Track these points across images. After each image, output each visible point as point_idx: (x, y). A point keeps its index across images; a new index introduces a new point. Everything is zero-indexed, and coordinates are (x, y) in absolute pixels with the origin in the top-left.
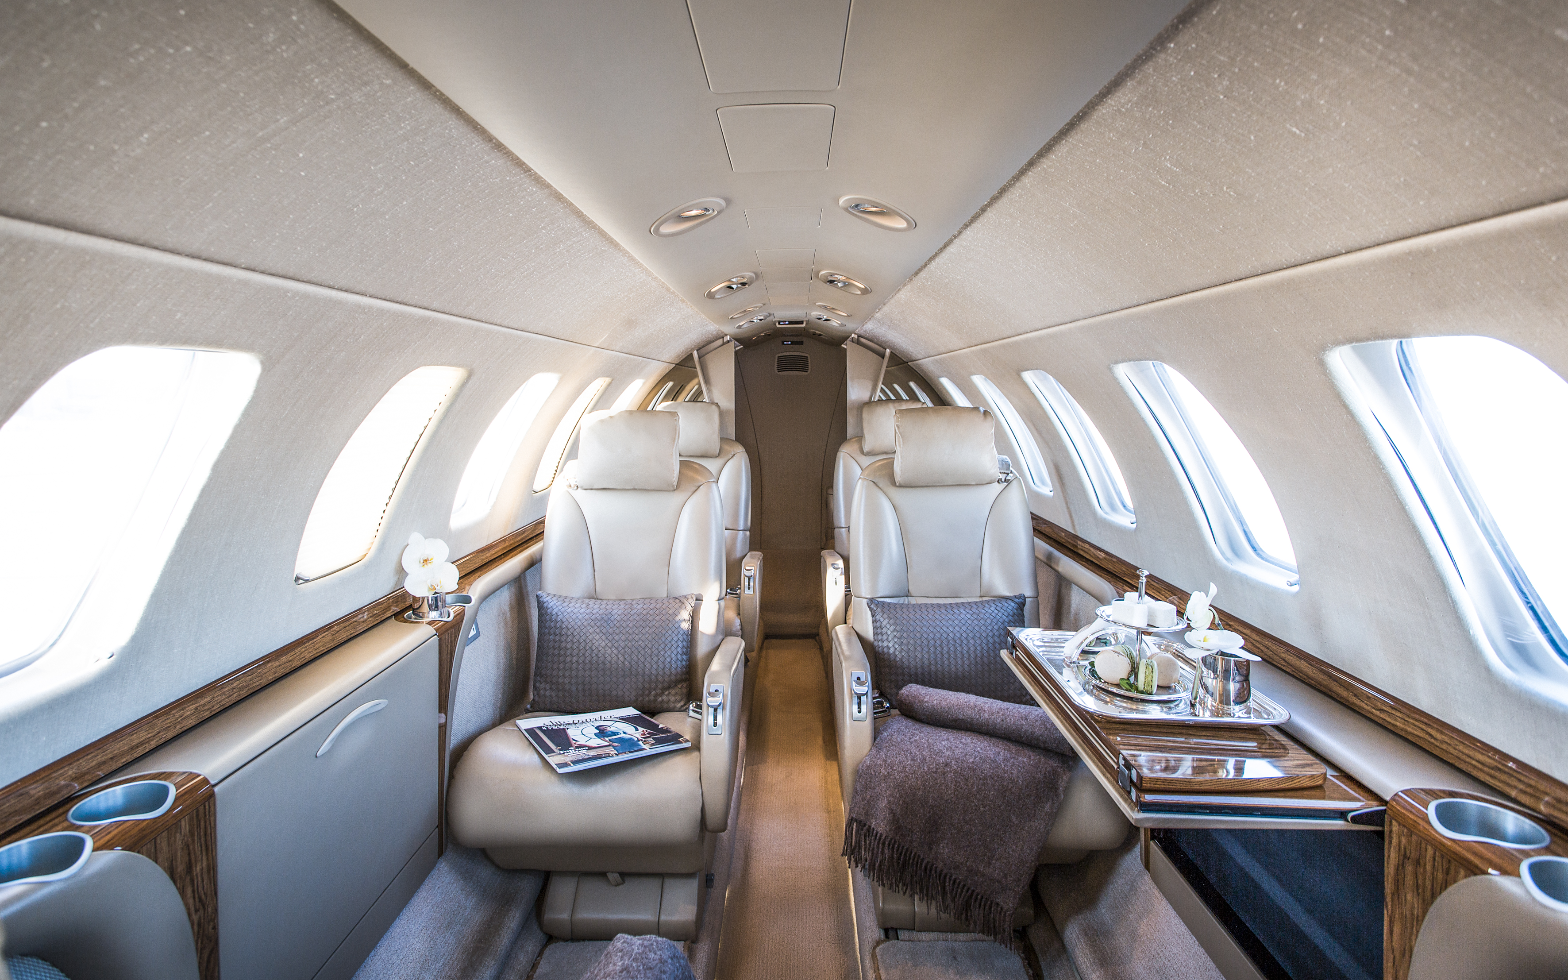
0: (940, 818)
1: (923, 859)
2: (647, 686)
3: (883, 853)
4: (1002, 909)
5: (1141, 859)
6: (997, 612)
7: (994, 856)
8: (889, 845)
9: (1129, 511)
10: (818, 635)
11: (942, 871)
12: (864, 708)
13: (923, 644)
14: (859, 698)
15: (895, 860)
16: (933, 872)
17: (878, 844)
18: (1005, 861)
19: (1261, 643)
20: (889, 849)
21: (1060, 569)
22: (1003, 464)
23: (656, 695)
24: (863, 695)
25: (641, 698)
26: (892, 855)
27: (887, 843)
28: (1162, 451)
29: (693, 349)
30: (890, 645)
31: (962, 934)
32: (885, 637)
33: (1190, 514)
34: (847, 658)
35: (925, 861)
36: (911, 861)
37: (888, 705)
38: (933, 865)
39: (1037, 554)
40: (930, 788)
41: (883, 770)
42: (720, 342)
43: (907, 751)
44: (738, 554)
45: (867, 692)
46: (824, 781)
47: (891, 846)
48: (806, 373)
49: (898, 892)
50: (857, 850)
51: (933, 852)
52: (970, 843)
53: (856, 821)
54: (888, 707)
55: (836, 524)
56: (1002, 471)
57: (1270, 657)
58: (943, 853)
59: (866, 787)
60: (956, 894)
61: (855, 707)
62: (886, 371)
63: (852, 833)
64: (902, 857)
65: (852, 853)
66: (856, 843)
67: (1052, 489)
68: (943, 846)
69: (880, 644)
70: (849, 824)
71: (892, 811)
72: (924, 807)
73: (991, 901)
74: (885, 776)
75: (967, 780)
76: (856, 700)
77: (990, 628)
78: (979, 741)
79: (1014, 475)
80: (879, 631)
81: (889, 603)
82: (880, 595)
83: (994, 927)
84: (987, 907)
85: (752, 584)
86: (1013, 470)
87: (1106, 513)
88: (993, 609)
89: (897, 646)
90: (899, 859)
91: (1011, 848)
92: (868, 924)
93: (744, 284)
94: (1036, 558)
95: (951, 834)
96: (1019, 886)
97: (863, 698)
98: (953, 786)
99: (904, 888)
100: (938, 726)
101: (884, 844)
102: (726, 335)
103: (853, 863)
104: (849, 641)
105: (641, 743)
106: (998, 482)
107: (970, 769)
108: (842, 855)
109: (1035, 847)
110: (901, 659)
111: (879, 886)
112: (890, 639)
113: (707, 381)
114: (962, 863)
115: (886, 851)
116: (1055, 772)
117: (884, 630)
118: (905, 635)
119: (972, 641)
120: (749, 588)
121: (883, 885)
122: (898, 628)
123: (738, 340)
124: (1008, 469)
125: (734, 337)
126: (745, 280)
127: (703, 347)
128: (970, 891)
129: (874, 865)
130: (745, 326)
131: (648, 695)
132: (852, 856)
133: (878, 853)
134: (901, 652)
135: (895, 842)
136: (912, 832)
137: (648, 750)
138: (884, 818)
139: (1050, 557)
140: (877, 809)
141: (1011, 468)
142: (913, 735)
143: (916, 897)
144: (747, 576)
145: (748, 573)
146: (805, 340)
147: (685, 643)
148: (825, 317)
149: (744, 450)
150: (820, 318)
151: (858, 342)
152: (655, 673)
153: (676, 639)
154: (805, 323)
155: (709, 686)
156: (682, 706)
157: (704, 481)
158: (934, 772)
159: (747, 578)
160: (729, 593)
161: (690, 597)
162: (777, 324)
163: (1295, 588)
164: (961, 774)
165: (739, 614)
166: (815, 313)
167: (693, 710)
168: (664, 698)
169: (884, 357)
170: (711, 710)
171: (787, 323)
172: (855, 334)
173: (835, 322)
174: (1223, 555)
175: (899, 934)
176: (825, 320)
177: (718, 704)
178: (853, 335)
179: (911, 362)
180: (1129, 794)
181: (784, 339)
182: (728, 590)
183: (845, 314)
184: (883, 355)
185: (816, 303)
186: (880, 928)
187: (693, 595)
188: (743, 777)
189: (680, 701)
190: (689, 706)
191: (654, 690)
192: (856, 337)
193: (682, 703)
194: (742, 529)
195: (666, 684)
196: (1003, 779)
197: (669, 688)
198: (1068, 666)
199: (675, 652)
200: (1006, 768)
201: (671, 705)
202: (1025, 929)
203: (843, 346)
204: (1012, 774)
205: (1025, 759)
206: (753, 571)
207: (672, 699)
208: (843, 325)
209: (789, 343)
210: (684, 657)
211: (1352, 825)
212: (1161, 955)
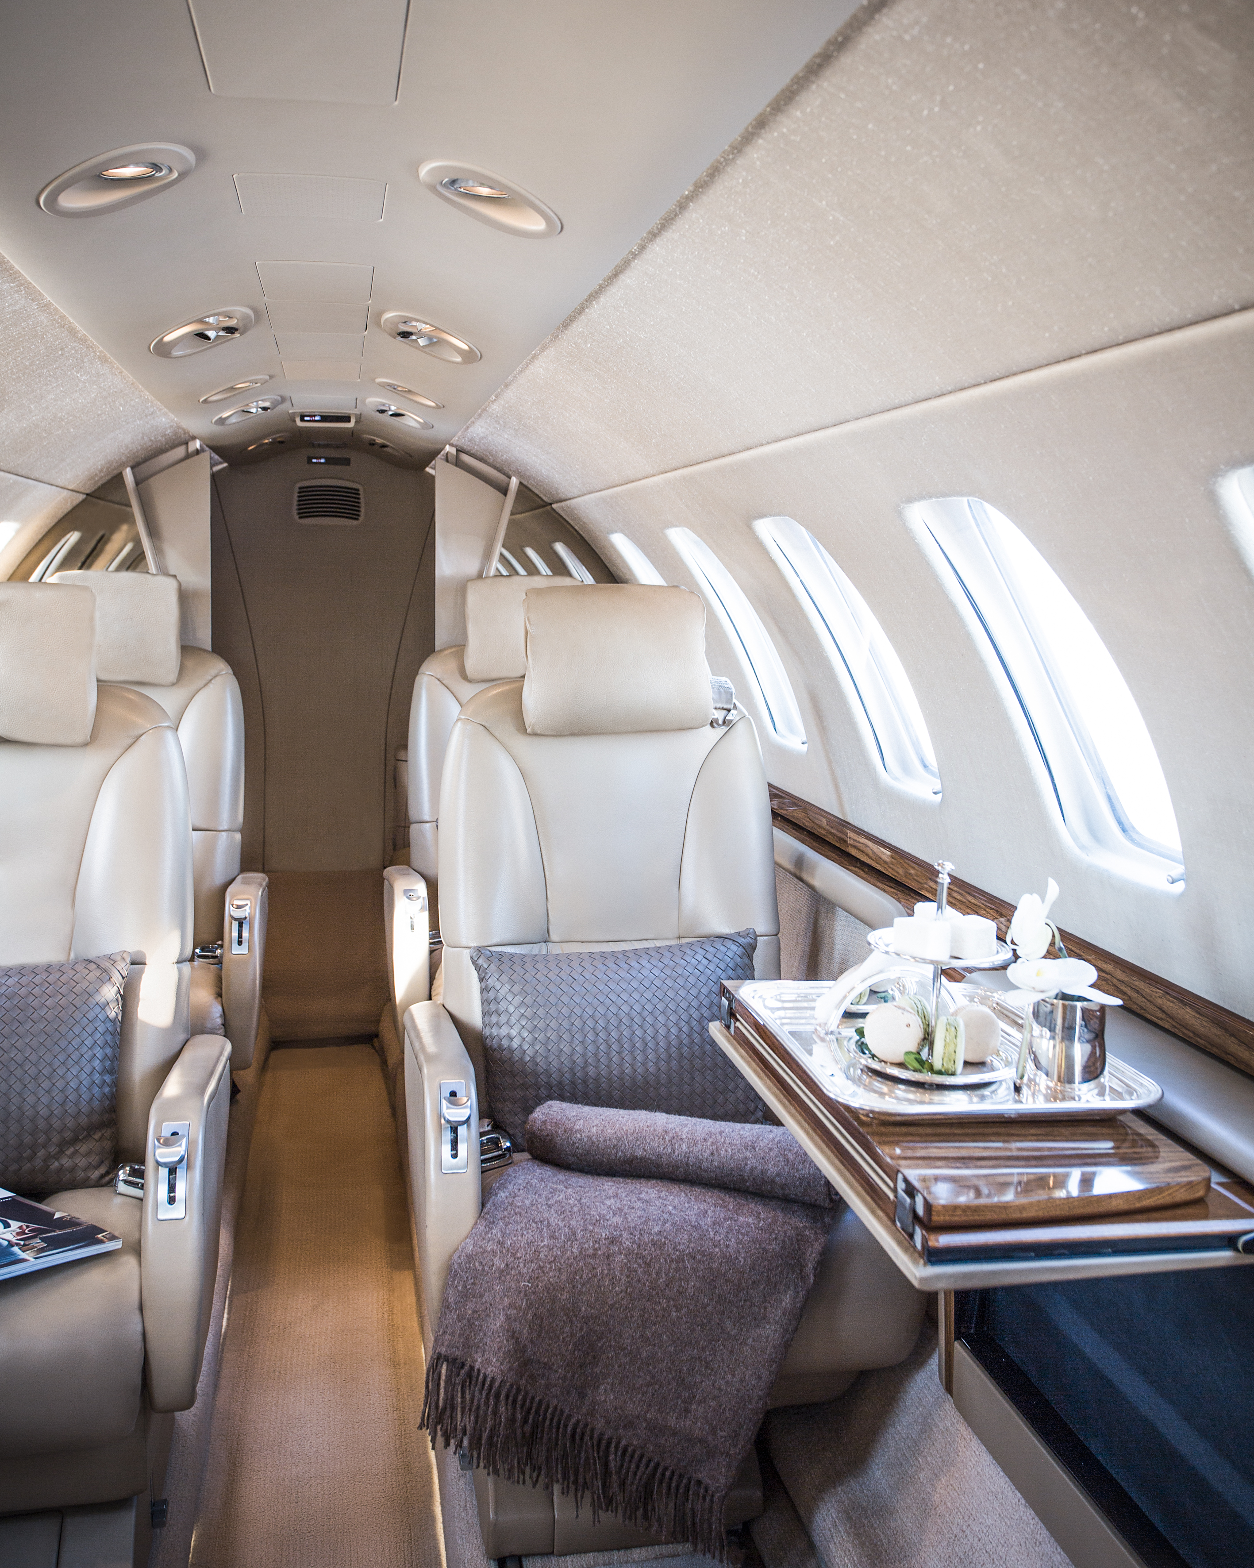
0: (599, 1339)
1: (569, 1417)
2: (27, 1139)
3: (495, 1413)
4: (706, 1490)
5: (941, 1379)
6: (705, 962)
7: (694, 1397)
8: (507, 1397)
9: (932, 773)
10: (377, 1036)
11: (602, 1434)
12: (462, 1148)
13: (574, 1028)
14: (454, 1130)
15: (518, 1424)
16: (587, 1438)
17: (488, 1395)
18: (713, 1404)
20: (507, 1404)
21: (817, 883)
22: (720, 693)
23: (48, 1158)
24: (462, 1123)
25: (15, 1167)
26: (514, 1414)
27: (503, 1394)
29: (123, 465)
30: (514, 1033)
31: (638, 1550)
32: (503, 1019)
33: (1022, 769)
34: (430, 1058)
35: (573, 1420)
36: (548, 1422)
37: (508, 1144)
38: (586, 1425)
39: (778, 859)
40: (583, 1285)
41: (497, 1261)
42: (180, 452)
43: (541, 1222)
45: (469, 1118)
46: (386, 1308)
47: (511, 1398)
48: (355, 522)
49: (524, 1483)
50: (448, 1413)
51: (587, 1401)
52: (653, 1377)
53: (447, 1361)
54: (508, 1149)
55: (413, 814)
56: (719, 705)
57: (1141, 1007)
58: (605, 1401)
59: (465, 1296)
60: (628, 1472)
61: (447, 1149)
62: (511, 521)
63: (439, 1385)
64: (531, 1417)
65: (439, 1420)
66: (445, 1401)
67: (805, 739)
68: (605, 1390)
69: (495, 1031)
70: (434, 1368)
71: (513, 1336)
72: (571, 1321)
73: (688, 1479)
74: (502, 1271)
75: (649, 1265)
76: (448, 1136)
77: (694, 992)
78: (673, 1196)
79: (740, 712)
80: (493, 1007)
81: (513, 955)
82: (495, 941)
83: (694, 1524)
84: (681, 1491)
85: (245, 934)
86: (738, 704)
87: (896, 779)
88: (699, 957)
89: (525, 1034)
90: (525, 1421)
91: (723, 1378)
92: (468, 1555)
93: (230, 330)
94: (777, 865)
95: (620, 1366)
96: (736, 1446)
97: (462, 1131)
98: (624, 1278)
99: (535, 1475)
100: (599, 1175)
101: (497, 1396)
102: (194, 438)
103: (440, 1440)
104: (436, 1030)
105: (16, 1249)
106: (712, 724)
107: (654, 1244)
109: (765, 1373)
110: (533, 1058)
111: (489, 1474)
112: (513, 1020)
113: (153, 531)
114: (638, 1417)
115: (502, 1409)
116: (800, 1239)
117: (503, 1006)
118: (541, 1013)
119: (661, 1018)
120: (240, 943)
121: (496, 1472)
122: (528, 1001)
123: (219, 449)
124: (729, 701)
125: (211, 444)
126: (233, 323)
127: (145, 460)
128: (652, 1464)
129: (480, 1438)
130: (233, 420)
131: (31, 1159)
132: (439, 1427)
133: (486, 1414)
134: (532, 1045)
135: (518, 1390)
136: (550, 1369)
137: (31, 1262)
138: (500, 1348)
139: (800, 862)
140: (485, 1335)
141: (734, 700)
142: (554, 1191)
143: (557, 1488)
144: (236, 919)
145: (238, 914)
146: (353, 456)
147: (108, 1051)
148: (393, 408)
149: (231, 671)
150: (382, 412)
151: (458, 463)
152: (44, 1112)
153: (89, 1042)
154: (353, 420)
155: (159, 1125)
156: (102, 1176)
157: (149, 726)
158: (589, 1256)
159: (235, 925)
160: (200, 956)
161: (118, 958)
162: (298, 420)
163: (1180, 887)
164: (637, 1254)
165: (219, 995)
166: (374, 400)
167: (126, 1182)
168: (66, 1162)
169: (505, 494)
170: (164, 1172)
171: (317, 418)
172: (451, 445)
173: (413, 421)
174: (1075, 838)
175: (524, 1563)
176: (392, 415)
177: (177, 1159)
178: (448, 448)
179: (557, 502)
180: (911, 1236)
181: (311, 452)
182: (197, 951)
183: (433, 404)
184: (504, 490)
185: (373, 380)
186: (489, 1558)
187: (125, 955)
188: (226, 1316)
189: (97, 1167)
190: (117, 1175)
191: (44, 1146)
192: (453, 451)
193: (103, 1170)
194: (226, 828)
195: (68, 1135)
196: (711, 1256)
197: (75, 1140)
198: (823, 1040)
199: (88, 1069)
200: (717, 1238)
201: (81, 1175)
202: (747, 1525)
203: (428, 470)
204: (728, 1246)
205: (750, 1220)
206: (247, 908)
207: (82, 1162)
208: (426, 426)
209: (323, 461)
210: (108, 1078)
211: (1243, 1255)
212: (967, 1532)
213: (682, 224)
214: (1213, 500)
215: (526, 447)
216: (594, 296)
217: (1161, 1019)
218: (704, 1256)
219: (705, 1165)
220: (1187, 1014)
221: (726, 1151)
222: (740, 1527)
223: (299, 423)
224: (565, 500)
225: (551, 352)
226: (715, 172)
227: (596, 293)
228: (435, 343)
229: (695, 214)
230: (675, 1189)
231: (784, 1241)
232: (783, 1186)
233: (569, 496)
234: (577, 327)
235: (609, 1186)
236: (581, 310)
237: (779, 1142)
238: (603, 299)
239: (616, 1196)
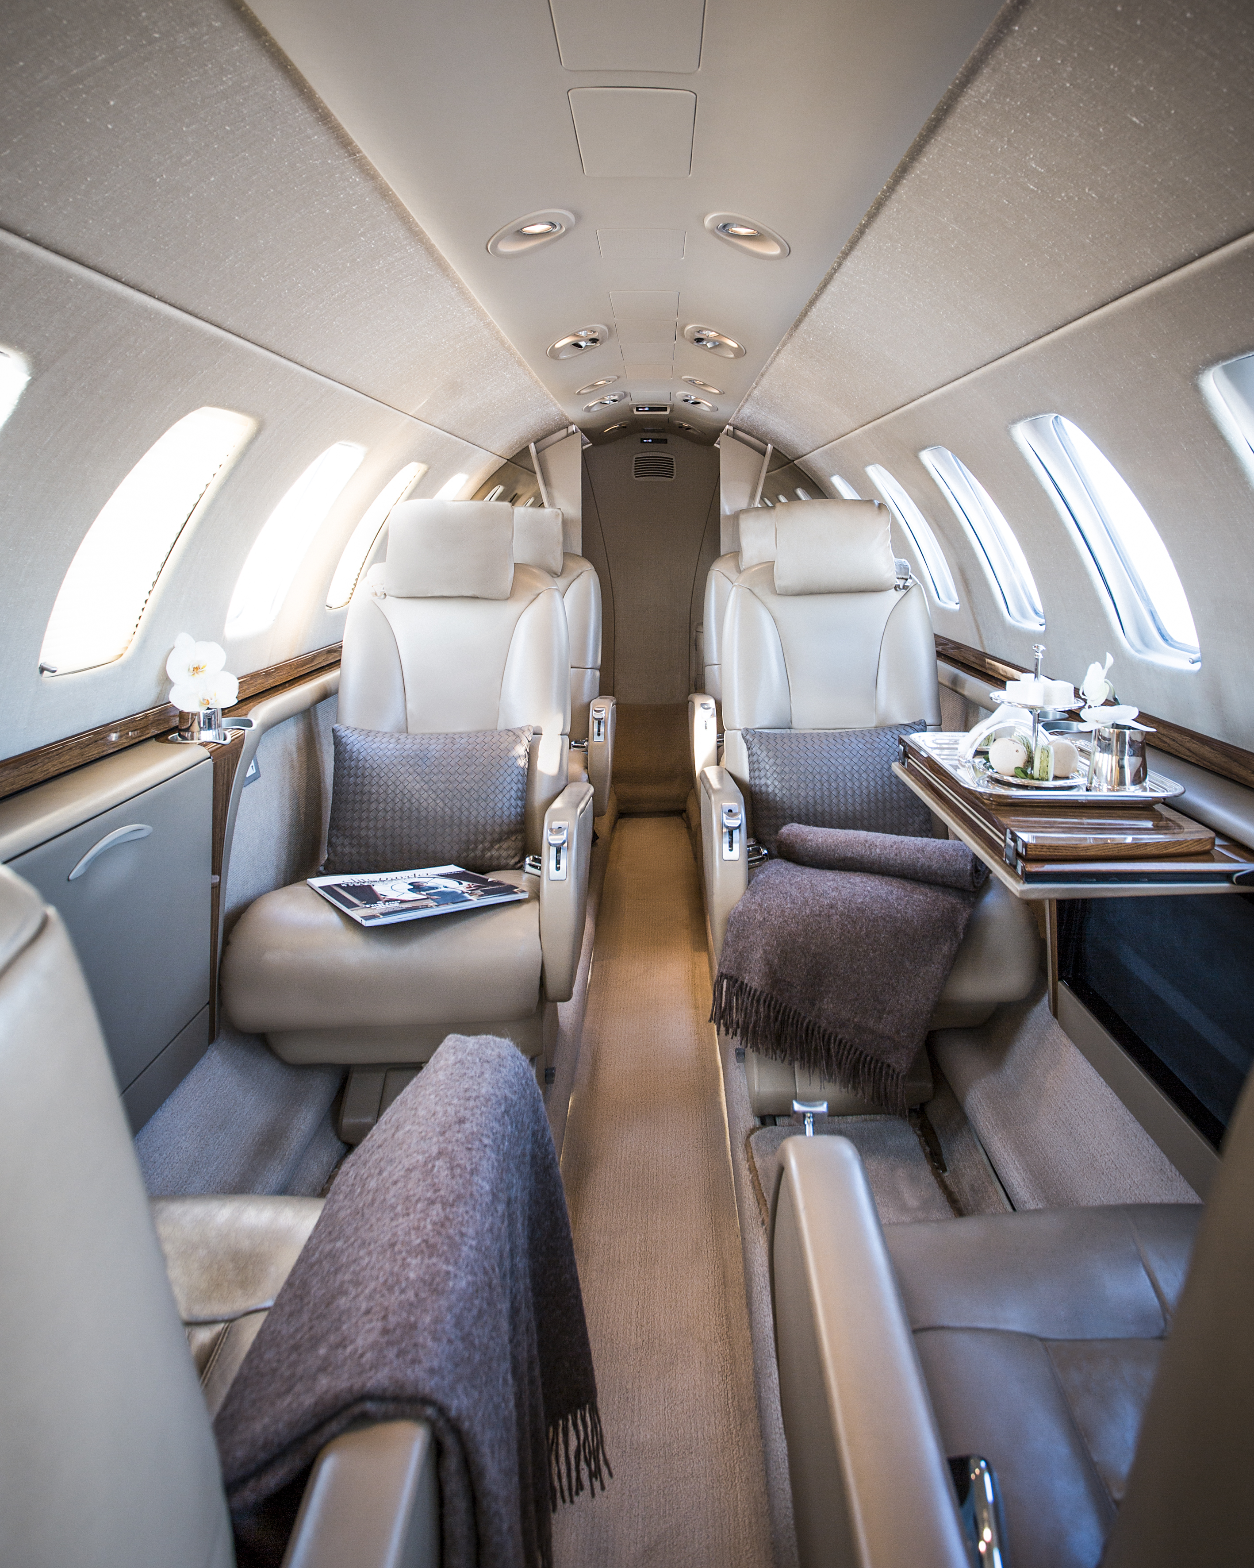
0: (823, 968)
1: (804, 1017)
2: (472, 838)
3: (757, 1012)
4: (894, 1071)
5: (1050, 1008)
7: (885, 1009)
8: (765, 1002)
9: (1040, 616)
10: (685, 811)
11: (825, 1030)
12: (736, 846)
13: (807, 780)
14: (731, 834)
15: (771, 1020)
16: (816, 1032)
17: (752, 1002)
18: (898, 1014)
19: (1167, 736)
20: (764, 1006)
21: (966, 692)
22: (901, 568)
23: (484, 850)
24: (736, 828)
25: (465, 854)
26: (769, 1014)
27: (762, 1001)
28: (1065, 528)
29: (529, 441)
30: (769, 782)
31: (851, 1117)
32: (763, 773)
33: (1097, 600)
34: (716, 791)
35: (807, 1020)
36: (791, 1020)
37: (766, 852)
38: (815, 1024)
39: (940, 679)
41: (758, 916)
42: (563, 433)
43: (786, 893)
44: (586, 699)
45: (740, 825)
46: (690, 973)
47: (767, 1003)
48: (671, 479)
49: (776, 1059)
50: (727, 1011)
51: (816, 1008)
52: (858, 995)
53: (727, 978)
54: (765, 854)
55: (707, 660)
56: (900, 576)
57: (1176, 750)
58: (827, 1009)
59: (737, 937)
60: (842, 1056)
61: (726, 846)
62: (766, 478)
63: (722, 993)
64: (780, 1016)
65: (722, 1017)
66: (726, 1003)
67: (957, 601)
68: (827, 1001)
69: (757, 782)
70: (718, 986)
71: (768, 963)
72: (805, 956)
73: (882, 1063)
74: (761, 922)
75: (854, 922)
76: (727, 839)
78: (870, 880)
79: (914, 581)
80: (756, 766)
81: (768, 734)
82: (757, 726)
83: (886, 1095)
84: (878, 1070)
85: (602, 730)
86: (912, 576)
87: (1018, 621)
88: (888, 737)
89: (776, 783)
90: (776, 1019)
91: (904, 998)
92: (741, 1114)
93: (594, 341)
94: (938, 681)
95: (837, 987)
96: (913, 1042)
97: (736, 834)
98: (838, 930)
99: (783, 1055)
100: (822, 867)
101: (758, 1001)
102: (572, 423)
103: (723, 1028)
104: (721, 778)
105: (466, 895)
106: (895, 588)
107: (858, 910)
108: (710, 1021)
109: (931, 996)
110: (781, 799)
112: (769, 774)
113: (547, 483)
114: (849, 1020)
115: (762, 1010)
116: (954, 910)
117: (762, 765)
118: (787, 769)
119: (864, 775)
120: (599, 735)
122: (779, 761)
123: (585, 431)
124: (907, 574)
125: (581, 427)
126: (595, 335)
127: (543, 438)
128: (858, 1052)
129: (748, 1027)
130: (595, 409)
131: (474, 850)
132: (722, 1021)
133: (751, 1011)
134: (781, 790)
135: (772, 998)
136: (792, 985)
137: (475, 901)
138: (760, 971)
139: (955, 680)
140: (750, 962)
141: (910, 573)
142: (794, 876)
143: (796, 1065)
144: (596, 719)
145: (598, 716)
146: (669, 437)
147: (520, 786)
148: (693, 398)
149: (593, 568)
150: (686, 401)
151: (734, 436)
152: (482, 821)
153: (509, 779)
154: (669, 410)
155: (550, 823)
156: (516, 863)
157: (544, 588)
158: (816, 915)
159: (596, 722)
160: (574, 747)
161: (526, 729)
162: (635, 410)
163: (1198, 666)
164: (847, 915)
165: (586, 768)
166: (681, 393)
167: (530, 865)
168: (494, 853)
169: (764, 455)
170: (553, 850)
171: (647, 409)
172: (730, 424)
173: (706, 406)
174: (1132, 646)
175: (777, 1120)
176: (692, 403)
177: (561, 842)
178: (727, 427)
179: (797, 459)
180: (1015, 867)
181: (644, 435)
182: (573, 743)
183: (717, 392)
184: (763, 453)
185: (680, 377)
186: (755, 1115)
187: (530, 728)
188: (590, 973)
189: (513, 857)
190: (525, 861)
191: (482, 843)
192: (731, 428)
193: (516, 859)
194: (590, 667)
195: (496, 836)
196: (896, 920)
197: (500, 840)
198: (964, 766)
199: (508, 796)
200: (899, 908)
201: (503, 862)
202: (923, 1106)
203: (715, 445)
204: (906, 913)
205: (921, 897)
206: (603, 712)
207: (504, 854)
208: (715, 409)
209: (650, 441)
210: (519, 803)
211: (1237, 887)
212: (1068, 1106)
213: (862, 244)
214: (1197, 390)
215: (776, 420)
216: (812, 303)
217: (1189, 756)
218: (891, 918)
219: (891, 862)
220: (1206, 751)
221: (905, 853)
222: (918, 1106)
223: (636, 413)
224: (802, 457)
225: (789, 346)
226: (879, 205)
227: (814, 300)
228: (718, 345)
229: (870, 237)
230: (872, 878)
231: (943, 911)
232: (943, 876)
233: (804, 453)
234: (804, 326)
235: (830, 875)
236: (804, 314)
237: (939, 848)
238: (818, 304)
239: (834, 880)
